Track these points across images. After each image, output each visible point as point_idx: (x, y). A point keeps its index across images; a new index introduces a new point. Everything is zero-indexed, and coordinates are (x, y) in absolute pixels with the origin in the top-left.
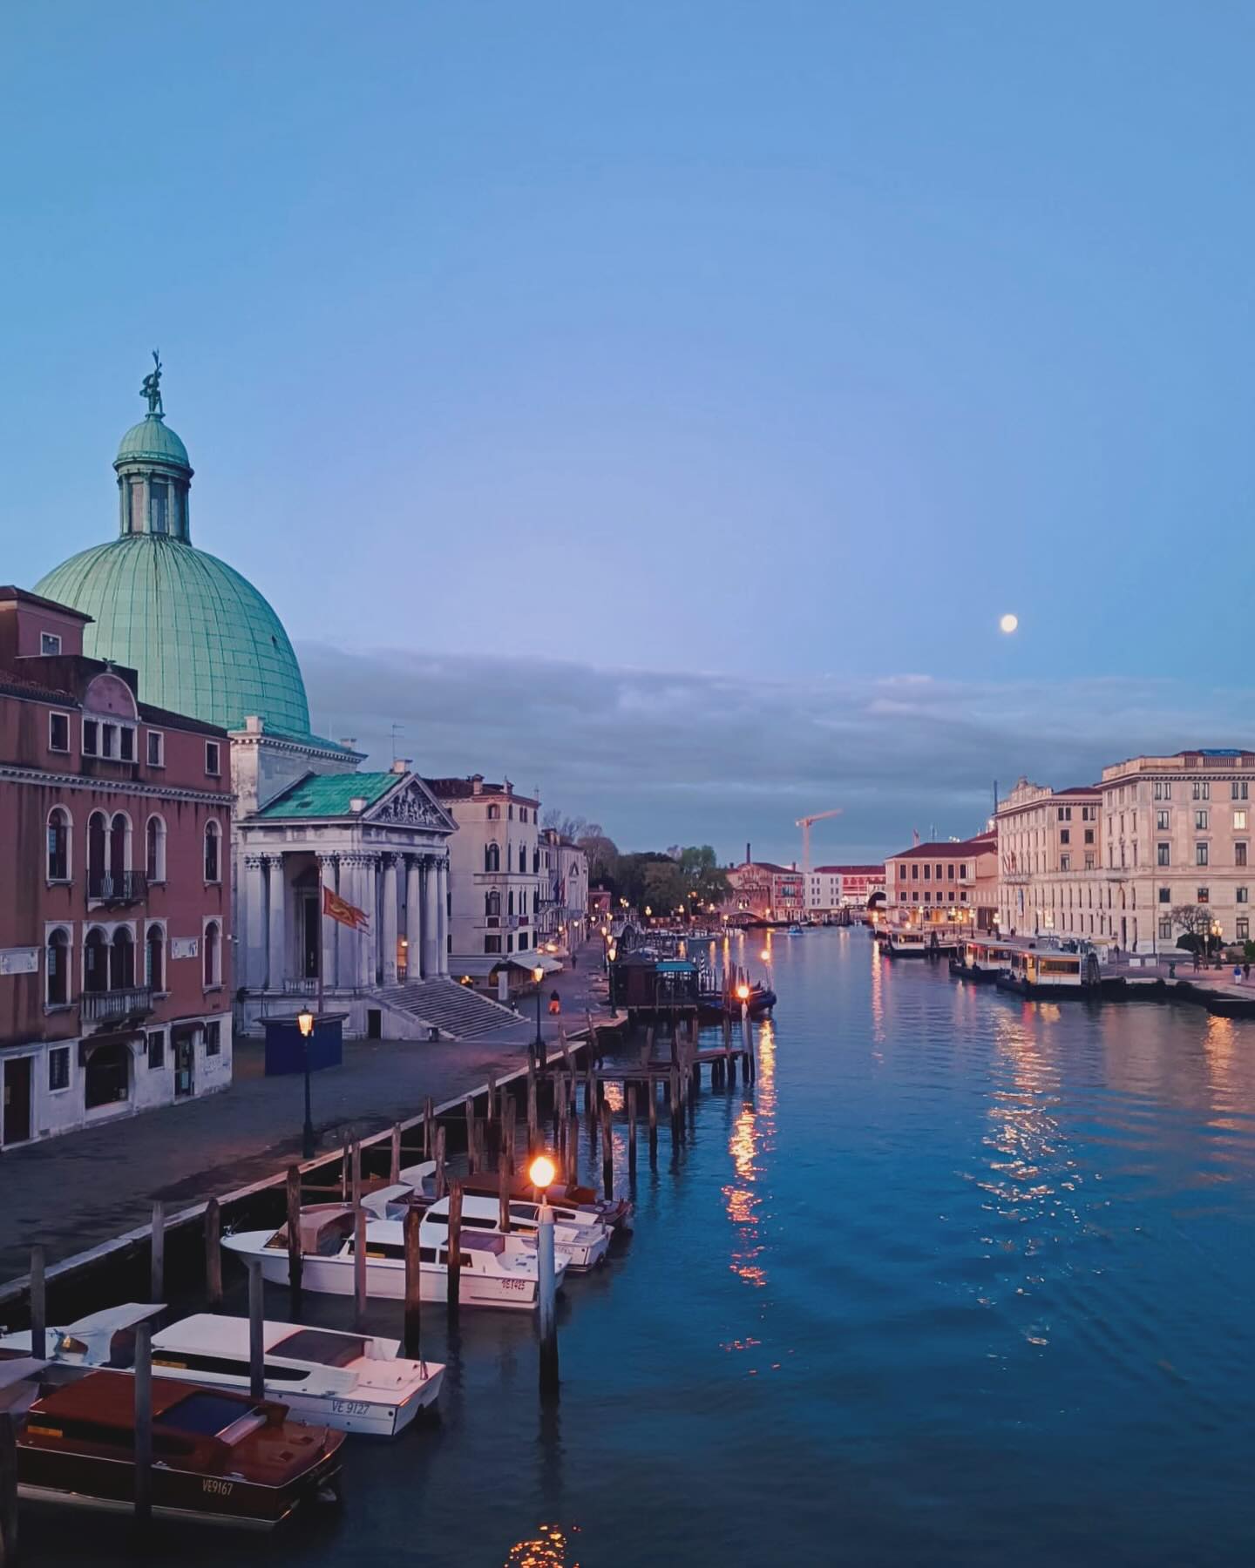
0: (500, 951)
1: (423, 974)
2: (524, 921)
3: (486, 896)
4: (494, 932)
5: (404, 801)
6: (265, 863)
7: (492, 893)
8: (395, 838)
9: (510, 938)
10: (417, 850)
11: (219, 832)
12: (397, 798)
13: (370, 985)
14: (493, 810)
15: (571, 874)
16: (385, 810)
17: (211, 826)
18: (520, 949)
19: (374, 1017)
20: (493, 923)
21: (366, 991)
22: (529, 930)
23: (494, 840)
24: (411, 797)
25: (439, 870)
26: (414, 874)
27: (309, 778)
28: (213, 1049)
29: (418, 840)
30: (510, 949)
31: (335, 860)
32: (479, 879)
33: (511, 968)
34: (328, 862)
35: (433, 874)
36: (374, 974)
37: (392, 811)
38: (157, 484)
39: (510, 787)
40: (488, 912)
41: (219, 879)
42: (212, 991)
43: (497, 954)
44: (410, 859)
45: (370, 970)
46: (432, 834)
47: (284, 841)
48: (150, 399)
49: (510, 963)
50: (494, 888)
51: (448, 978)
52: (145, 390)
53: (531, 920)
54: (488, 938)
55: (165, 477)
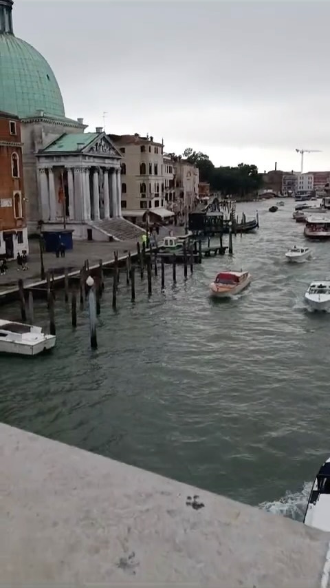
0: (146, 208)
1: (111, 216)
2: (157, 195)
3: (141, 185)
4: (143, 200)
5: (100, 145)
6: (47, 171)
7: (143, 184)
8: (96, 160)
9: (150, 202)
10: (106, 166)
11: (18, 158)
12: (97, 144)
13: (88, 220)
14: (143, 148)
15: (187, 176)
16: (92, 148)
17: (14, 155)
18: (155, 206)
19: (90, 232)
20: (143, 196)
21: (86, 222)
22: (159, 199)
23: (144, 161)
24: (103, 143)
25: (117, 173)
26: (106, 175)
27: (64, 135)
28: (20, 241)
29: (107, 161)
30: (150, 206)
31: (72, 169)
32: (138, 178)
33: (152, 214)
34: (70, 170)
35: (114, 176)
36: (90, 215)
37: (95, 149)
39: (152, 138)
40: (141, 191)
41: (19, 176)
42: (19, 219)
44: (104, 169)
45: (88, 213)
46: (113, 159)
47: (54, 162)
49: (150, 212)
50: (144, 181)
51: (122, 218)
53: (160, 195)
54: (141, 202)
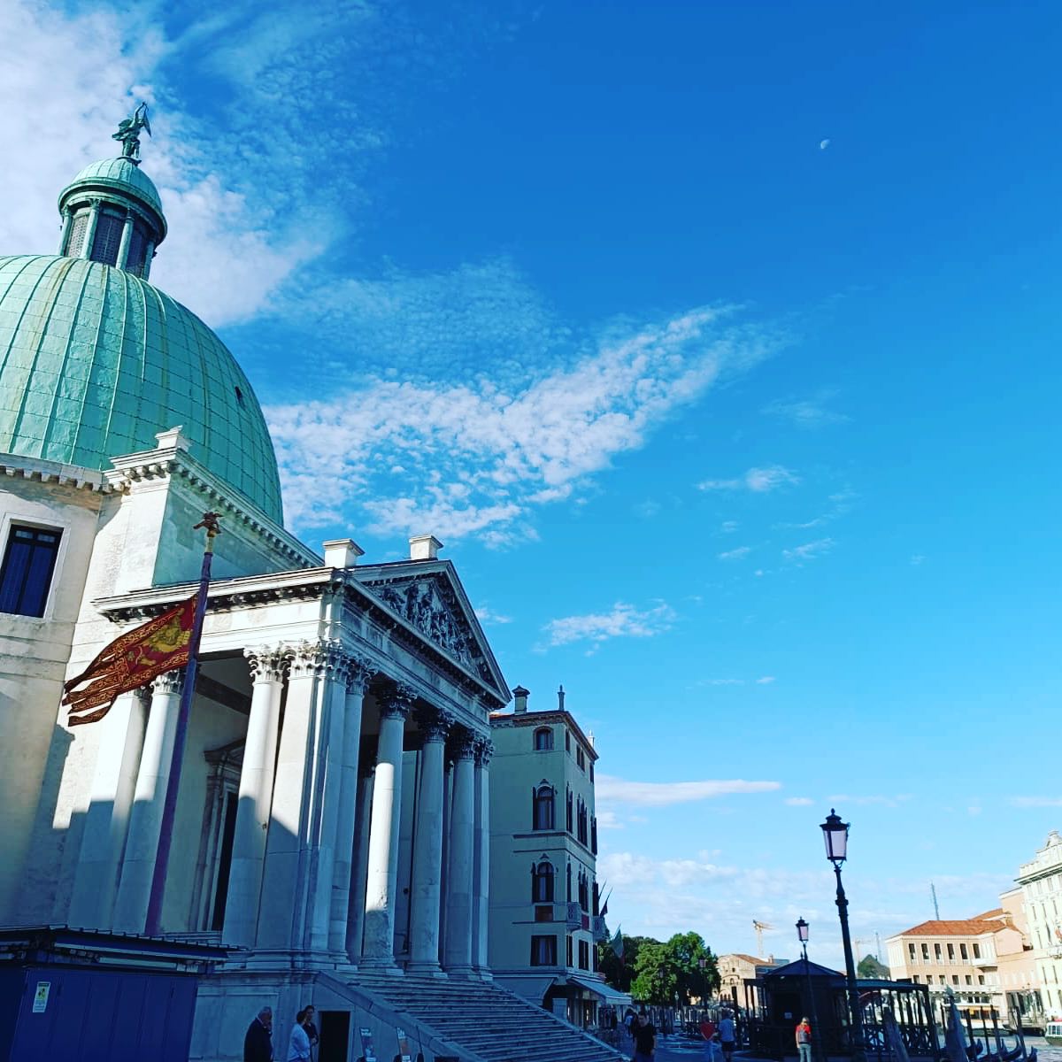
0: (554, 963)
2: (584, 922)
3: (533, 871)
4: (544, 929)
7: (541, 865)
9: (569, 942)
10: (442, 705)
14: (543, 737)
20: (543, 915)
23: (544, 781)
30: (569, 962)
32: (521, 843)
33: (572, 994)
34: (268, 668)
38: (110, 216)
40: (535, 898)
43: (552, 967)
44: (429, 714)
48: (124, 144)
50: (545, 856)
52: (120, 134)
53: (591, 925)
54: (535, 940)
55: (122, 210)
